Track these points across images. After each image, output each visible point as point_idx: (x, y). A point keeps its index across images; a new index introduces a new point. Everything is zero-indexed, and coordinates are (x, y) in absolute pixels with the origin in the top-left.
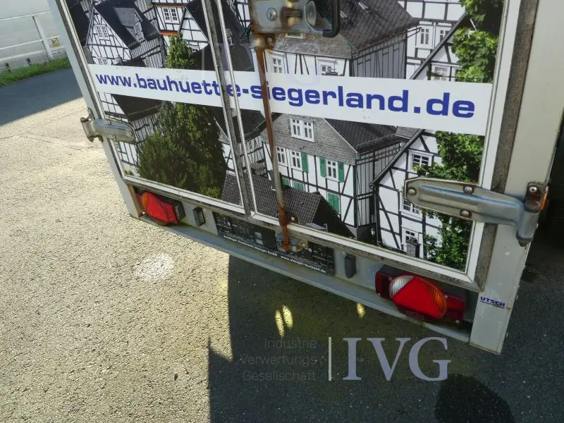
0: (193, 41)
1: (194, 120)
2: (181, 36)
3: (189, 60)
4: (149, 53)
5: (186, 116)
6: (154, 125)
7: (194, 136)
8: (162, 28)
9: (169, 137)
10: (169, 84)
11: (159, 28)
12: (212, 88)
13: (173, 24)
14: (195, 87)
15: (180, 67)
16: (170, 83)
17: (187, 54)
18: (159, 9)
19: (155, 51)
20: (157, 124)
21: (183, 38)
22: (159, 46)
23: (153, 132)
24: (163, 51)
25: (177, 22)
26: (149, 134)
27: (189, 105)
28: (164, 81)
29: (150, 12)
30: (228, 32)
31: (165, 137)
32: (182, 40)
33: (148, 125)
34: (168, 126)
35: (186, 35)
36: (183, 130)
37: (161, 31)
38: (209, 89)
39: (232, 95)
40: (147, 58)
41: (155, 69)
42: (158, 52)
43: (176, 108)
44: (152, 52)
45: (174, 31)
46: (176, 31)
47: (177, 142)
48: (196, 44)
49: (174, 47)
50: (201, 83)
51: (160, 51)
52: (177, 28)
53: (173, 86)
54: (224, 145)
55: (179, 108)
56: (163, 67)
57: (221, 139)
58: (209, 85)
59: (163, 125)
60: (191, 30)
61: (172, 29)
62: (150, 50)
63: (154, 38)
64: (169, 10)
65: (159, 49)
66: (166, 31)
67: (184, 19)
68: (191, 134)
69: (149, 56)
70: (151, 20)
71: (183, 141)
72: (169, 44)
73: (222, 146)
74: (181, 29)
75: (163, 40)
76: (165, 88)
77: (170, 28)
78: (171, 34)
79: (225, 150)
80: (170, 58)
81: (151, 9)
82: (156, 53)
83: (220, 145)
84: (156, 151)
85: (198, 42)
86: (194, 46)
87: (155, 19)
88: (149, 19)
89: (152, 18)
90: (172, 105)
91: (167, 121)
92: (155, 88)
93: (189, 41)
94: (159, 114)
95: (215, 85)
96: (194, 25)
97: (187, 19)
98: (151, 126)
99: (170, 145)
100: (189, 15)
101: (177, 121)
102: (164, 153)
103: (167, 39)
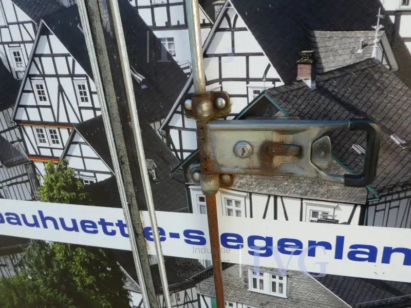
0: (85, 170)
1: (83, 264)
2: (66, 163)
3: (78, 193)
4: (9, 182)
5: (69, 259)
6: (15, 266)
7: (82, 282)
8: (32, 152)
9: (40, 280)
10: (42, 220)
11: (27, 152)
12: (117, 229)
13: (51, 149)
14: (87, 226)
15: (61, 200)
16: (44, 220)
17: (76, 186)
18: (28, 129)
19: (19, 180)
20: (21, 264)
21: (68, 166)
22: (26, 174)
23: (13, 274)
24: (34, 181)
25: (60, 146)
26: (6, 275)
27: (74, 247)
28: (34, 217)
29: (12, 131)
30: (148, 164)
31: (33, 280)
32: (66, 168)
33: (5, 266)
34: (40, 268)
35: (74, 163)
36: (65, 274)
37: (30, 156)
38: (109, 229)
39: (152, 240)
40: (6, 188)
41: (19, 201)
42: (25, 182)
43: (54, 248)
44: (14, 181)
45: (53, 157)
46: (57, 158)
47: (53, 286)
48: (92, 174)
49: (53, 176)
50: (96, 221)
51: (28, 181)
52: (58, 154)
53: (49, 223)
54: (132, 293)
55: (58, 248)
56: (34, 199)
57: (127, 286)
58: (111, 224)
59: (30, 266)
60: (83, 157)
61: (51, 155)
62: (10, 179)
63: (19, 164)
64: (46, 131)
65: (25, 178)
66: (39, 157)
67: (71, 142)
68: (77, 279)
69: (9, 186)
70: (13, 142)
71: (63, 287)
72: (43, 173)
73: (129, 294)
74: (66, 154)
75: (34, 167)
76: (36, 224)
77: (46, 152)
78: (49, 161)
79: (132, 299)
80: (45, 190)
81: (13, 128)
82: (21, 183)
83: (126, 293)
84: (18, 295)
85: (95, 172)
86: (88, 177)
87: (19, 140)
88: (10, 140)
89: (15, 139)
90: (47, 245)
91: (37, 263)
92: (19, 223)
93: (79, 171)
94: (23, 254)
95: (120, 224)
96: (89, 151)
97: (76, 143)
98: (11, 267)
99: (42, 288)
100: (80, 138)
101: (55, 264)
102: (30, 298)
103: (41, 167)
